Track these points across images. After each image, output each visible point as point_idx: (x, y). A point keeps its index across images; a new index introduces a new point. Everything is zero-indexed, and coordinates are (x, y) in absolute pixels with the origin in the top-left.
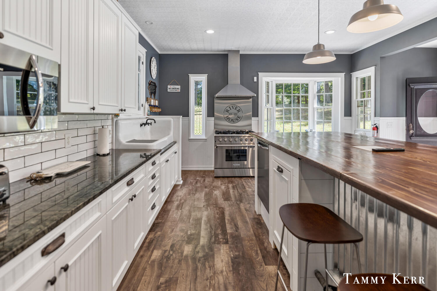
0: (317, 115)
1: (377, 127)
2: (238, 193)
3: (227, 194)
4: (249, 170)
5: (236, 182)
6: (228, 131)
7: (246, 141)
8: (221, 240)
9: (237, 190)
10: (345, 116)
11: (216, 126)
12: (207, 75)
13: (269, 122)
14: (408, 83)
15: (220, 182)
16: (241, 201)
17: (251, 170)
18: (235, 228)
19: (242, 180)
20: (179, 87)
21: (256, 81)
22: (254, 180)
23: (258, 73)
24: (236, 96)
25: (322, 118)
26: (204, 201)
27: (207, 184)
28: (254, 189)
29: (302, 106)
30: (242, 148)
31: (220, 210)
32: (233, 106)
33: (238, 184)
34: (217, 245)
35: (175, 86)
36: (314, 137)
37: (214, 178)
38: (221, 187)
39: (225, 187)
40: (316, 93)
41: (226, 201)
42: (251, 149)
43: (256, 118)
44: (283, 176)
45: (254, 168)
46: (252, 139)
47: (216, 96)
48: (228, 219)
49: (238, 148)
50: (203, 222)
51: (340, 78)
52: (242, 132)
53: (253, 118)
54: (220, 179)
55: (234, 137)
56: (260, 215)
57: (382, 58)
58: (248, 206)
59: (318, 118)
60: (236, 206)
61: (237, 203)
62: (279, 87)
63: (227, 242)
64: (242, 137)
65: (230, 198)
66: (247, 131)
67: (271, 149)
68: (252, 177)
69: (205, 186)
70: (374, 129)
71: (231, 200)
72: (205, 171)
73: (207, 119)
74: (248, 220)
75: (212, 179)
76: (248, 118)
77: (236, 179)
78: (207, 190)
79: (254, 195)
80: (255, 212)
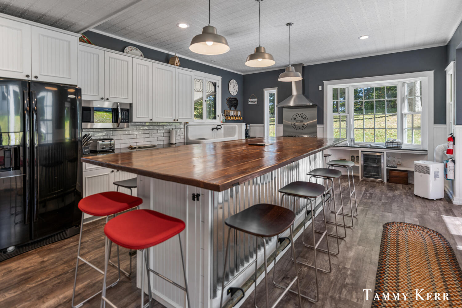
1: (452, 137)
11: (285, 133)
12: (277, 88)
20: (256, 100)
21: (321, 90)
23: (323, 81)
32: (300, 114)
35: (254, 99)
43: (321, 126)
53: (318, 126)
73: (278, 126)
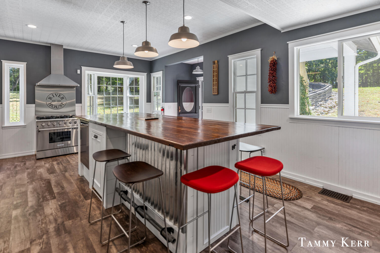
0: (129, 101)
1: (163, 109)
2: (62, 167)
3: (52, 169)
4: (73, 148)
5: (60, 159)
6: (51, 116)
7: (70, 124)
8: (49, 198)
9: (62, 164)
10: (147, 102)
11: (37, 113)
12: (26, 63)
13: (91, 108)
14: (179, 82)
15: (43, 162)
16: (66, 171)
17: (75, 147)
18: (61, 189)
19: (66, 157)
21: (79, 73)
22: (78, 155)
23: (82, 67)
24: (60, 85)
25: (133, 103)
26: (27, 179)
27: (29, 166)
28: (78, 161)
29: (119, 95)
30: (66, 130)
31: (45, 181)
33: (63, 160)
34: (45, 202)
36: (127, 117)
37: (36, 161)
38: (45, 166)
39: (50, 165)
40: (129, 85)
41: (51, 175)
42: (74, 130)
43: (80, 105)
44: (98, 140)
45: (78, 146)
46: (76, 122)
47: (38, 84)
48: (54, 185)
49: (61, 131)
50: (29, 193)
51: (144, 76)
52: (66, 117)
53: (77, 105)
54: (43, 160)
55: (57, 121)
56: (83, 176)
57: (166, 66)
58: (72, 173)
59: (130, 104)
60: (61, 175)
61: (62, 173)
62: (100, 79)
63: (55, 198)
64: (66, 121)
65: (55, 172)
66: (71, 115)
67: (90, 125)
68: (76, 153)
69: (27, 168)
70: (162, 110)
71: (56, 172)
72: (24, 157)
73: (27, 106)
74: (72, 181)
75: (34, 162)
76: (72, 105)
77: (60, 157)
78: (29, 170)
79: (78, 165)
80: (79, 175)
